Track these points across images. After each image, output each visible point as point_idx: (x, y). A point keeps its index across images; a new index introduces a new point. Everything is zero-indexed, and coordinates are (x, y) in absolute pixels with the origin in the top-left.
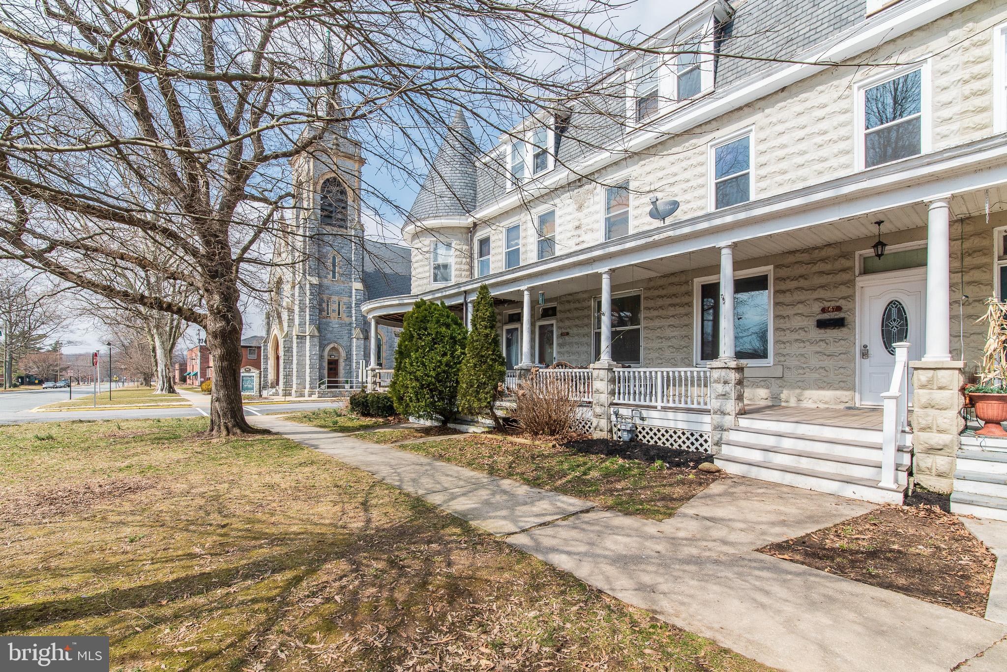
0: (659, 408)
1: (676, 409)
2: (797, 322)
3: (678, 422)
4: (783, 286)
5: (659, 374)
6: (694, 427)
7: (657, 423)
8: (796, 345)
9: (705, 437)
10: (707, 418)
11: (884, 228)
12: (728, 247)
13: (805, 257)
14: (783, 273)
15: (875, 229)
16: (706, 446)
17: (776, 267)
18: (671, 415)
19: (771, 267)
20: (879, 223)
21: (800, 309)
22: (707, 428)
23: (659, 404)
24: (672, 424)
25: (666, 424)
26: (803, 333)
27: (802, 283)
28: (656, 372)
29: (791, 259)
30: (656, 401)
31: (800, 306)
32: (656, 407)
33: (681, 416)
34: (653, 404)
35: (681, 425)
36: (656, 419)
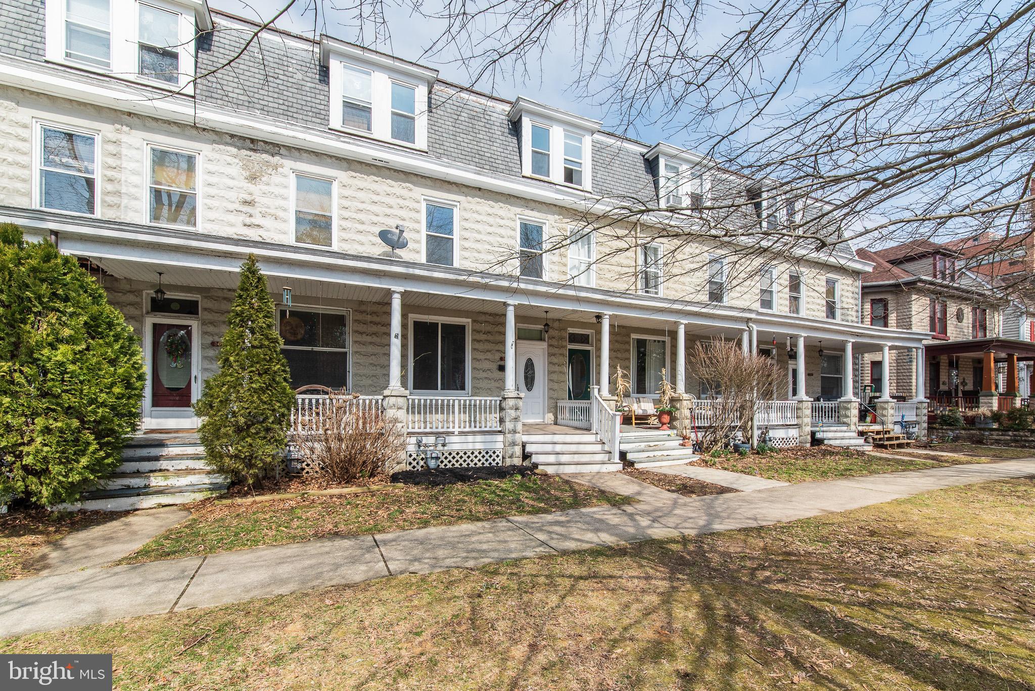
0: (456, 433)
1: (474, 433)
2: (486, 365)
3: (476, 443)
4: (478, 337)
5: (457, 403)
6: (488, 446)
7: (456, 447)
8: (486, 381)
9: (498, 453)
10: (500, 438)
11: (550, 315)
12: (515, 306)
13: (490, 319)
14: (477, 326)
15: (544, 315)
16: (497, 460)
17: (474, 321)
18: (470, 438)
19: (470, 320)
20: (547, 312)
21: (489, 355)
22: (500, 445)
23: (457, 430)
24: (470, 446)
25: (464, 447)
26: (490, 374)
27: (490, 337)
28: (454, 401)
29: (483, 318)
30: (454, 427)
31: (489, 354)
32: (453, 433)
33: (479, 438)
34: (451, 430)
35: (479, 446)
36: (456, 444)
